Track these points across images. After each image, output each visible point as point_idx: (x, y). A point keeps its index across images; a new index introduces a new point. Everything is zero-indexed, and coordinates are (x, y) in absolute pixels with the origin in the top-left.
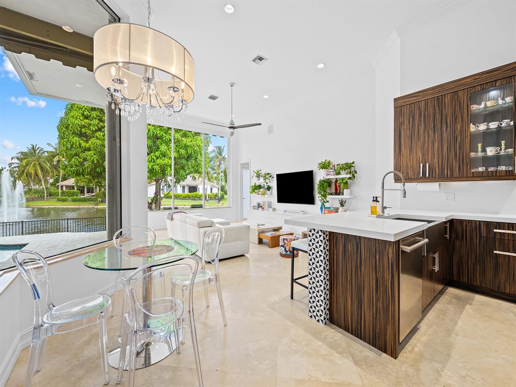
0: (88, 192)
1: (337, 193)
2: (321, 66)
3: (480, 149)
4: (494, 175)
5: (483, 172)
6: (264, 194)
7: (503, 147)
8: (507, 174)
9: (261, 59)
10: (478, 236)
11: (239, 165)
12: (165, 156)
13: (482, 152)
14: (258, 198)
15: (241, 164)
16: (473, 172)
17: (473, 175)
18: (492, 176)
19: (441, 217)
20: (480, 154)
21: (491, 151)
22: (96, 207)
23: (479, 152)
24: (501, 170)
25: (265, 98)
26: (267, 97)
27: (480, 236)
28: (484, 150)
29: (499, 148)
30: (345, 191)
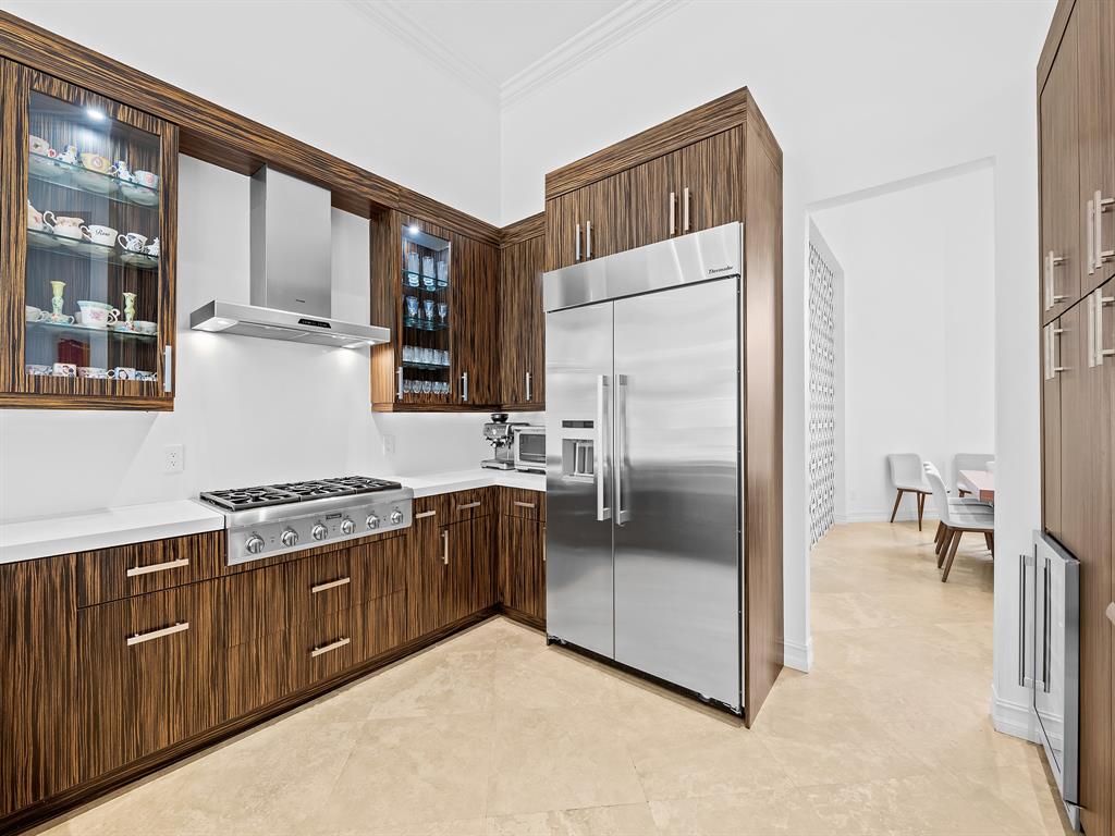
3: (58, 301)
4: (109, 392)
5: (72, 380)
7: (130, 311)
8: (142, 394)
10: (75, 609)
13: (64, 312)
16: (37, 378)
17: (38, 387)
18: (103, 394)
20: (58, 318)
21: (97, 316)
23: (56, 311)
24: (123, 377)
27: (82, 608)
28: (71, 308)
29: (118, 313)
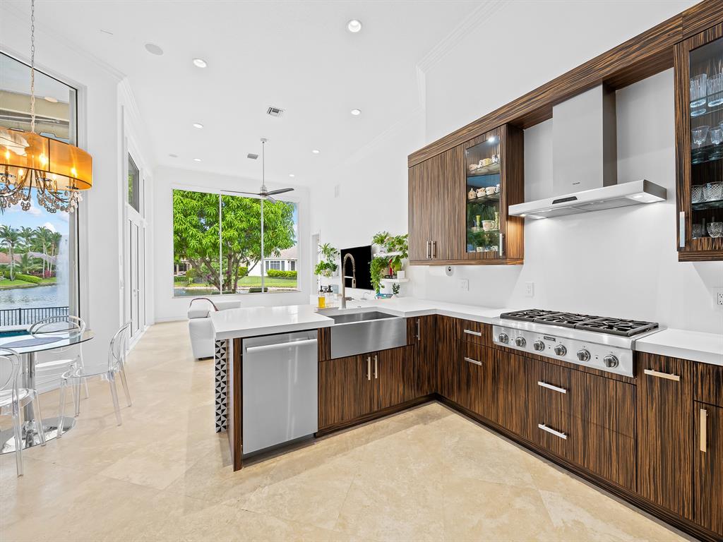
0: (180, 270)
1: (391, 275)
2: (356, 113)
3: (478, 223)
6: (328, 275)
7: (496, 220)
8: (495, 257)
9: (276, 111)
10: (455, 338)
11: (311, 237)
12: (231, 227)
13: (479, 226)
14: (325, 281)
15: (313, 236)
17: (469, 257)
18: (483, 259)
19: (401, 312)
21: (486, 226)
22: (187, 288)
25: (314, 154)
26: (318, 152)
27: (457, 338)
28: (481, 224)
30: (399, 273)
